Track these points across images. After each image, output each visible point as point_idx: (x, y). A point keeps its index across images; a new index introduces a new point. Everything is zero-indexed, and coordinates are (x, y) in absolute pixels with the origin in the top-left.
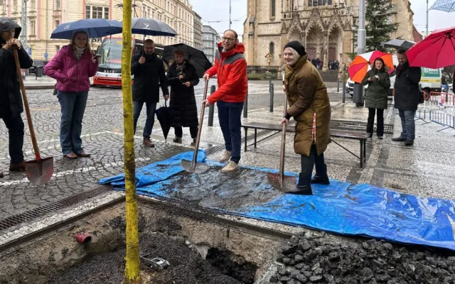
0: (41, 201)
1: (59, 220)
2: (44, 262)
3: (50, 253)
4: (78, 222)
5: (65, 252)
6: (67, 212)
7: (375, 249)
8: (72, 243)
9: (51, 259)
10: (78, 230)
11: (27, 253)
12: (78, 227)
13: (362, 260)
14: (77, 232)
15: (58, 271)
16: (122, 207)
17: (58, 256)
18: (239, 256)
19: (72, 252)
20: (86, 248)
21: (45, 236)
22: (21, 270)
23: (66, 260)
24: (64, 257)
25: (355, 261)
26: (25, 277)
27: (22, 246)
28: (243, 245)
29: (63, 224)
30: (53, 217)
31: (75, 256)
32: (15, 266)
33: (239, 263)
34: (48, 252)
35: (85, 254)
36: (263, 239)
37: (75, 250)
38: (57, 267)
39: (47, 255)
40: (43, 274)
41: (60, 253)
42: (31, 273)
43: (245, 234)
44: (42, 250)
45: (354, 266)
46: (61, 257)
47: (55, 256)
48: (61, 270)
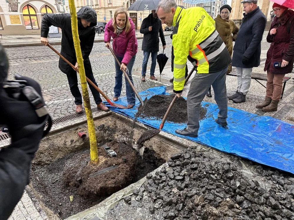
0: (67, 113)
1: (70, 124)
2: (61, 145)
3: (65, 141)
4: (80, 126)
5: (72, 141)
6: (76, 120)
7: (217, 168)
8: (76, 136)
9: (65, 144)
10: (80, 130)
11: (53, 140)
12: (80, 129)
13: (205, 173)
14: (79, 132)
15: (69, 150)
16: (106, 119)
17: (68, 144)
18: (158, 154)
19: (76, 141)
20: (84, 140)
21: (62, 133)
22: (49, 148)
23: (73, 145)
24: (72, 144)
25: (201, 173)
26: (52, 152)
27: (50, 137)
28: (161, 148)
29: (72, 126)
30: (68, 122)
31: (78, 144)
32: (46, 146)
33: (158, 158)
34: (63, 140)
35: (83, 143)
36: (172, 147)
37: (78, 141)
38: (68, 148)
39: (63, 142)
40: (61, 151)
41: (70, 141)
42: (54, 150)
43: (163, 143)
44: (60, 139)
45: (199, 176)
46: (70, 144)
47: (67, 143)
48: (70, 150)
